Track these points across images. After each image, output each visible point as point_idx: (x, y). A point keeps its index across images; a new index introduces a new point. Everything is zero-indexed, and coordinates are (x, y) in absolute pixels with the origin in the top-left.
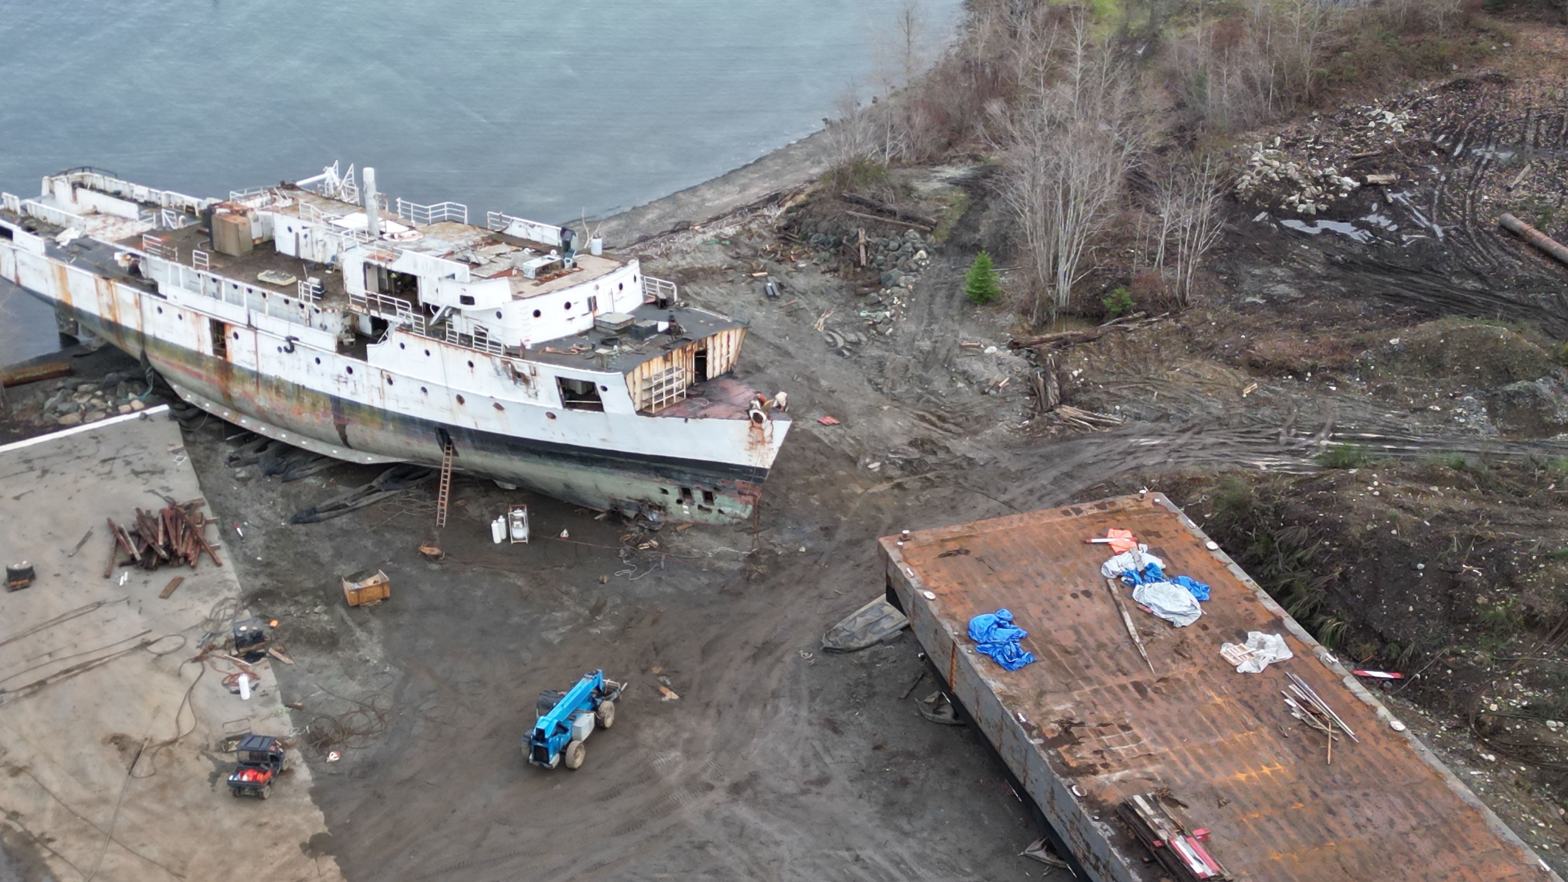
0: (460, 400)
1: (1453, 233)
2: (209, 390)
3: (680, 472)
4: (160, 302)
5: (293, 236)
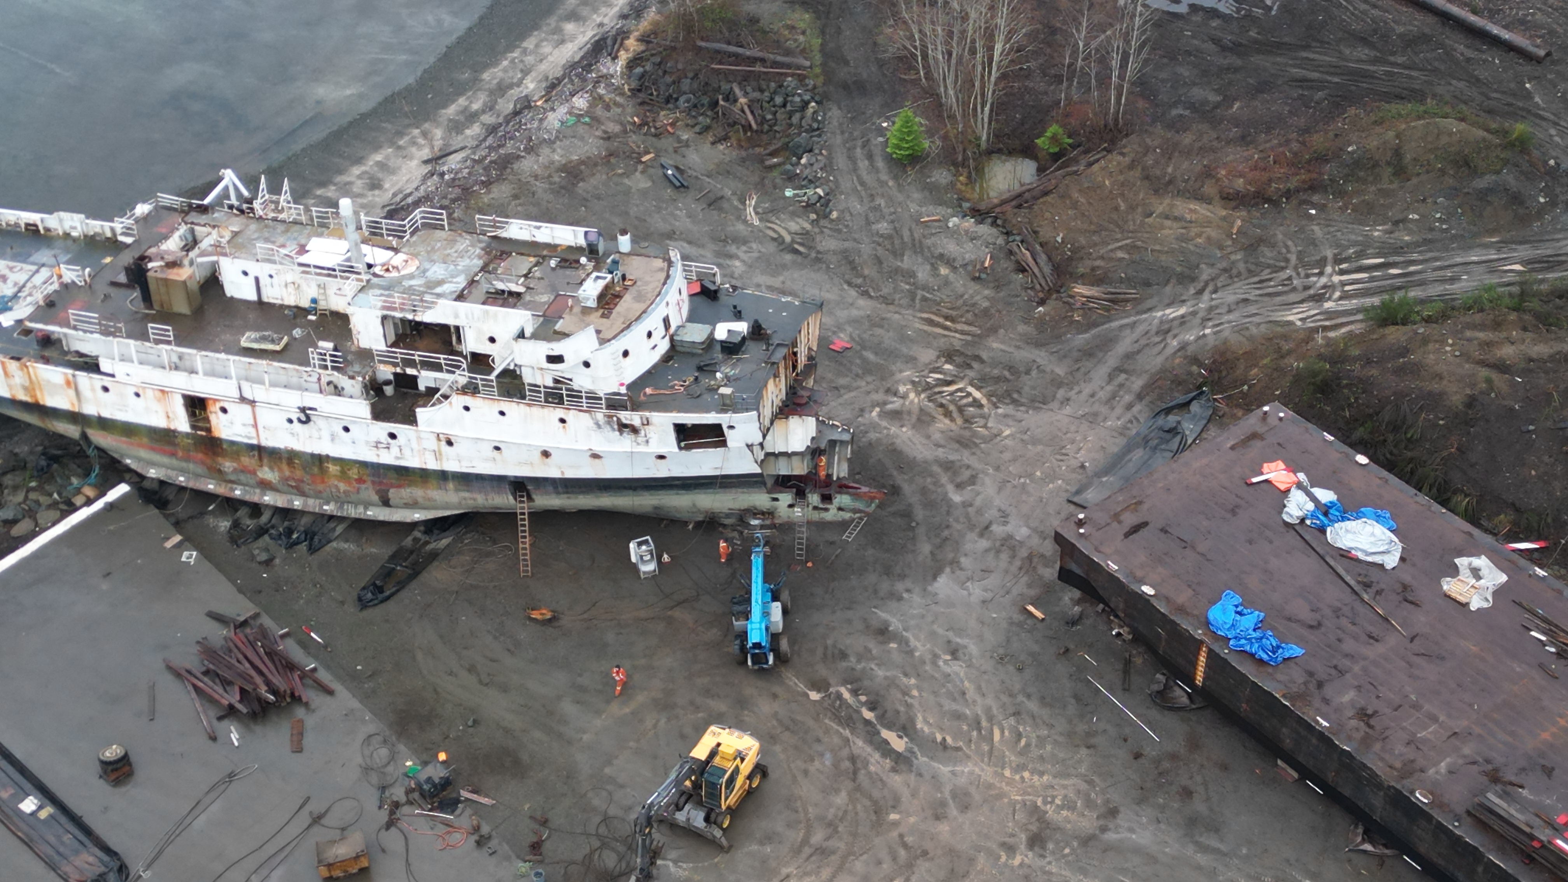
0: (546, 454)
2: (185, 465)
4: (104, 381)
5: (251, 280)
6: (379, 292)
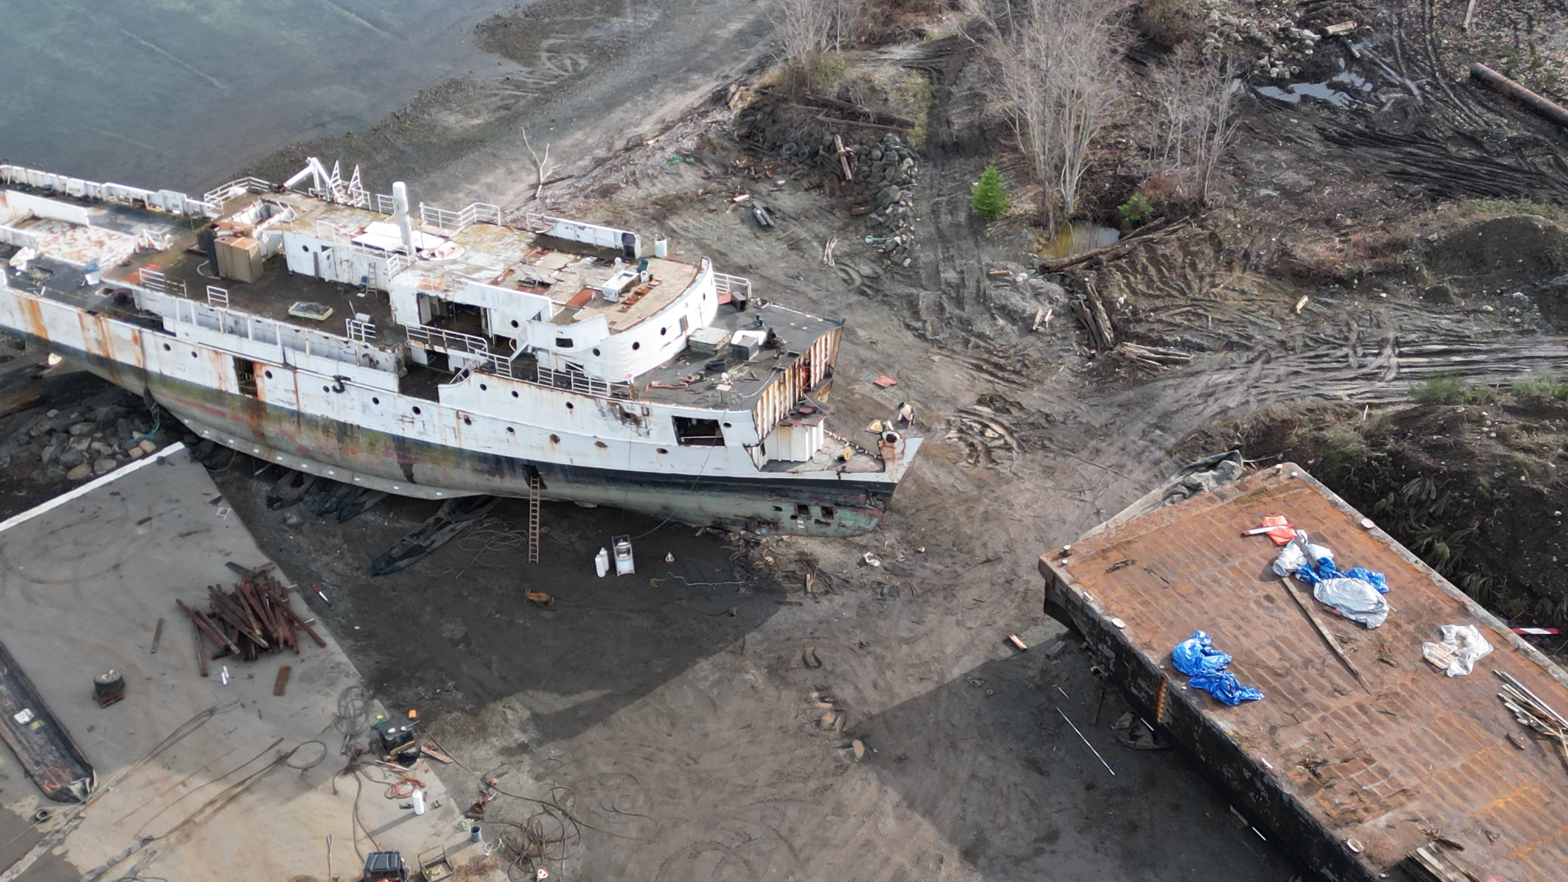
0: (555, 439)
1: (1428, 88)
2: (233, 427)
3: (797, 491)
4: (168, 340)
5: (310, 255)
6: (420, 272)
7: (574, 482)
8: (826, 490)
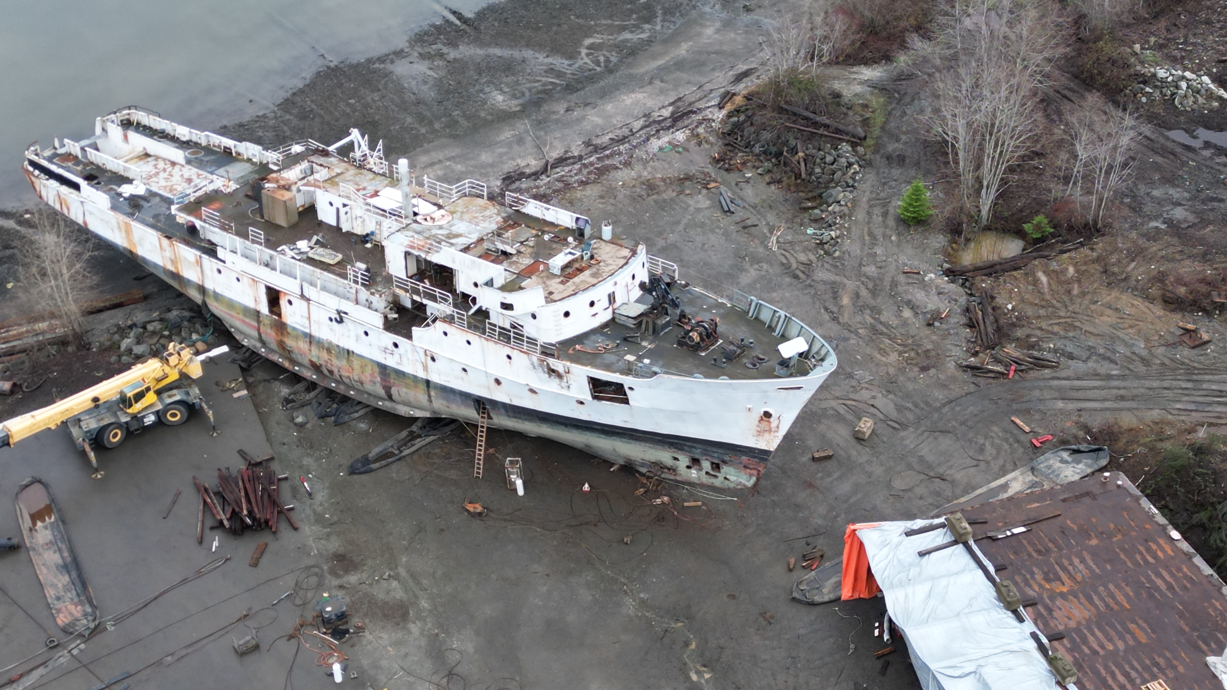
0: (498, 382)
3: (692, 447)
5: (333, 209)
6: (411, 234)
7: (514, 417)
8: (714, 450)
